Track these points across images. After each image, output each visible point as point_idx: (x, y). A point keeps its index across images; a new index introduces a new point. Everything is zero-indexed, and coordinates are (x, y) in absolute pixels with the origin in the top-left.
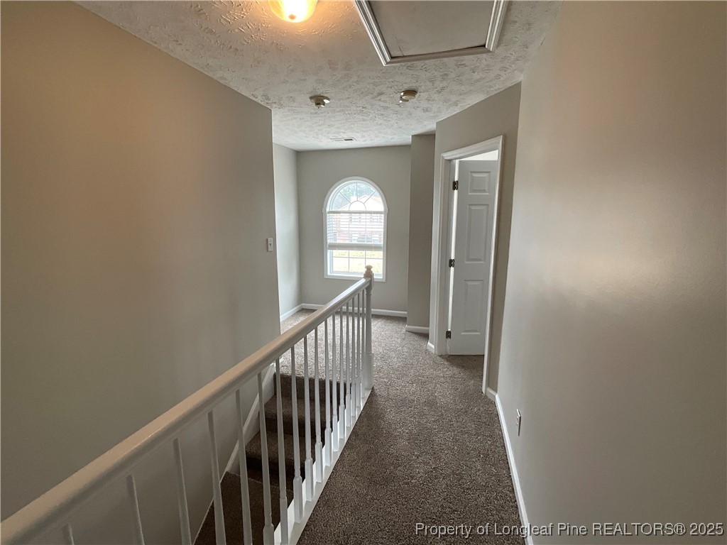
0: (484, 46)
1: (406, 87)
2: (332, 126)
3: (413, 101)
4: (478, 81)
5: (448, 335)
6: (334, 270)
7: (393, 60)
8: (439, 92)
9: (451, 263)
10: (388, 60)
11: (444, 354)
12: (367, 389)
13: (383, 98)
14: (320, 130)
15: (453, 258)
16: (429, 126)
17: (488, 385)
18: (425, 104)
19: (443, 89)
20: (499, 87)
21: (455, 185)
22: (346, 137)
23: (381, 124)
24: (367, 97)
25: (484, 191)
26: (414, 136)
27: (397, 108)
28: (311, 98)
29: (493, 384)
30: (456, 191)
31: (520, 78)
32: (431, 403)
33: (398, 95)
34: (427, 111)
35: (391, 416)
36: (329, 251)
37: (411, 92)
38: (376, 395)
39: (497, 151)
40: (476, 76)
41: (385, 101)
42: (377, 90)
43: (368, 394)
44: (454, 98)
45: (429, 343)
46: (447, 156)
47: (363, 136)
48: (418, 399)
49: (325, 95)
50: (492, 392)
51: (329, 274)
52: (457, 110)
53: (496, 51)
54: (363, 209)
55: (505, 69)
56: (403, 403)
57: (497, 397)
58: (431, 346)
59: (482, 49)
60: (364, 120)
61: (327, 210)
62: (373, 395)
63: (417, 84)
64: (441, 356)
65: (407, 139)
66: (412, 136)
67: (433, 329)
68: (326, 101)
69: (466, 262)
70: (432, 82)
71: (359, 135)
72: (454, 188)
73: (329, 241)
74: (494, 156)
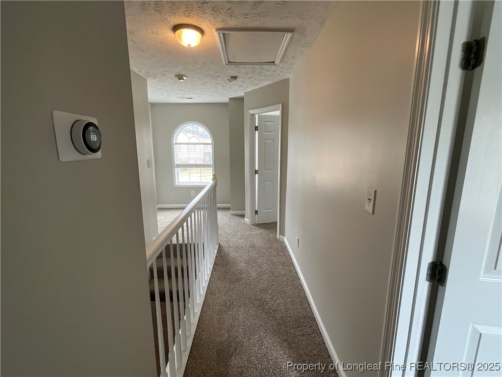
0: (274, 62)
1: (232, 75)
2: (182, 90)
3: (234, 82)
4: (270, 75)
5: (256, 212)
6: (180, 181)
7: (230, 63)
8: (249, 79)
9: (256, 172)
10: (227, 62)
11: (254, 224)
12: (217, 244)
13: (219, 79)
14: (174, 92)
15: (257, 169)
16: (240, 94)
17: (280, 234)
18: (240, 83)
19: (251, 77)
20: (279, 78)
21: (256, 128)
22: (189, 97)
23: (213, 91)
24: (209, 78)
25: (272, 132)
26: (230, 99)
27: (225, 84)
28: (176, 76)
29: (282, 233)
30: (257, 132)
31: (289, 76)
32: (253, 247)
33: (227, 78)
34: (241, 86)
35: (233, 254)
36: (176, 169)
37: (235, 78)
38: (222, 246)
39: (279, 111)
40: (269, 73)
41: (219, 81)
42: (216, 75)
43: (217, 247)
44: (256, 82)
45: (245, 219)
46: (252, 112)
47: (199, 97)
48: (246, 246)
49: (185, 75)
50: (283, 237)
51: (177, 184)
52: (257, 87)
53: (280, 65)
54: (198, 142)
55: (282, 72)
56: (237, 248)
57: (285, 239)
58: (247, 220)
59: (273, 63)
60: (203, 89)
61: (174, 142)
62: (220, 246)
63: (238, 74)
64: (253, 225)
65: (227, 100)
66: (229, 98)
67: (248, 211)
68: (185, 78)
69: (264, 171)
70: (247, 74)
71: (197, 96)
72: (256, 130)
73: (176, 163)
74: (278, 113)
